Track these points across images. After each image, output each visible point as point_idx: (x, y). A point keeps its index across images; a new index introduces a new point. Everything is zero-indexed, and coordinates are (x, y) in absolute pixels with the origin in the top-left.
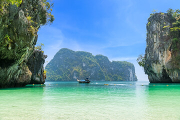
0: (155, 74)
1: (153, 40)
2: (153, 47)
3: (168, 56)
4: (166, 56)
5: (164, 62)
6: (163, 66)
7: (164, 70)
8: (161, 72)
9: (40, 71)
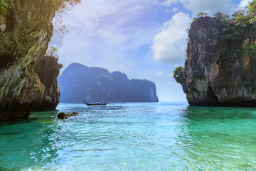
0: (198, 92)
1: (198, 50)
2: (197, 59)
3: (216, 70)
4: (212, 70)
5: (211, 78)
6: (209, 83)
7: (210, 88)
8: (206, 90)
9: (52, 86)
